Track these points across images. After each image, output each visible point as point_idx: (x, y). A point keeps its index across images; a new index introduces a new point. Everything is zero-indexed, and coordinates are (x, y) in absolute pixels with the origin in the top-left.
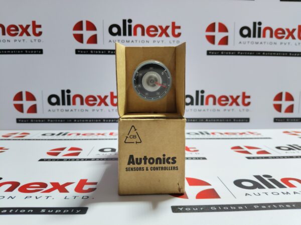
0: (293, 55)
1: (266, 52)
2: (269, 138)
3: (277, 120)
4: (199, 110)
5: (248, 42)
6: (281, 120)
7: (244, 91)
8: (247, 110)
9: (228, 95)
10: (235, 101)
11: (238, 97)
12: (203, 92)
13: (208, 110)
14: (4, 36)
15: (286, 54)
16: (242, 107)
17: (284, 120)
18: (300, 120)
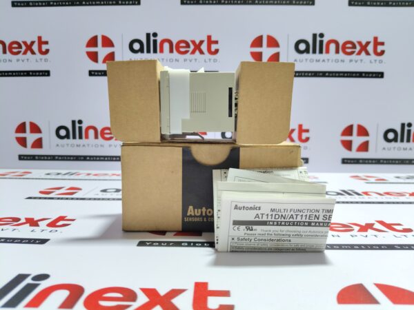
0: (367, 75)
1: (330, 72)
3: (346, 161)
5: (306, 60)
6: (352, 162)
7: (301, 123)
8: (306, 148)
10: (289, 135)
11: (293, 130)
14: (5, 55)
15: (358, 75)
17: (356, 161)
18: (378, 161)
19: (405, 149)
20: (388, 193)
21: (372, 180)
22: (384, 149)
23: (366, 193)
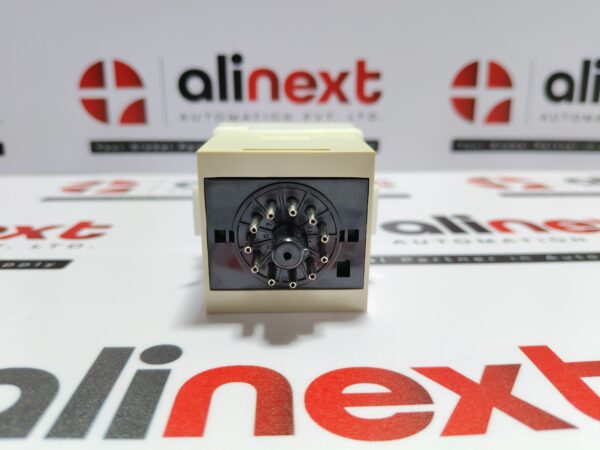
2: (405, 196)
3: (461, 145)
4: (231, 117)
7: (361, 57)
8: (373, 117)
9: (314, 70)
10: (334, 87)
11: (343, 76)
12: (237, 59)
13: (256, 115)
16: (355, 105)
17: (484, 145)
18: (530, 145)
19: (588, 118)
20: (554, 225)
21: (517, 187)
22: (544, 117)
23: (499, 225)
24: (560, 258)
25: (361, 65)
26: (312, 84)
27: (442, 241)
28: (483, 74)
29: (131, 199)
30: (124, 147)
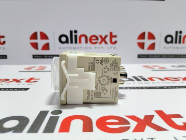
3: (140, 56)
4: (74, 48)
6: (145, 56)
7: (111, 31)
8: (115, 48)
9: (98, 35)
10: (103, 39)
11: (106, 36)
12: (76, 32)
13: (81, 48)
16: (109, 45)
17: (147, 56)
18: (161, 56)
19: (178, 48)
20: (167, 79)
21: (157, 68)
22: (165, 48)
23: (151, 79)
24: (168, 88)
25: (111, 33)
26: (97, 39)
27: (134, 83)
28: (146, 36)
29: (45, 71)
30: (43, 57)
